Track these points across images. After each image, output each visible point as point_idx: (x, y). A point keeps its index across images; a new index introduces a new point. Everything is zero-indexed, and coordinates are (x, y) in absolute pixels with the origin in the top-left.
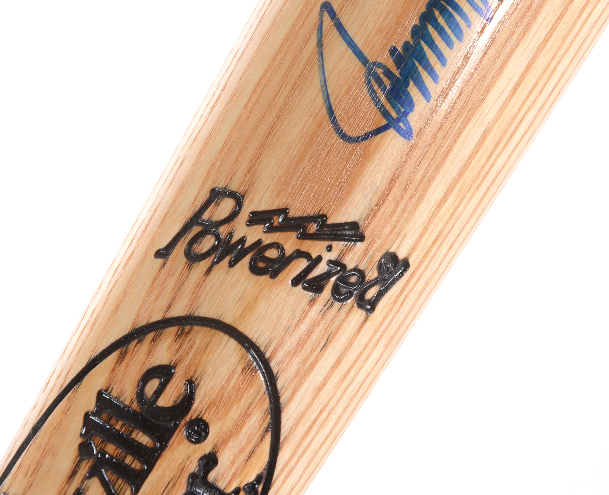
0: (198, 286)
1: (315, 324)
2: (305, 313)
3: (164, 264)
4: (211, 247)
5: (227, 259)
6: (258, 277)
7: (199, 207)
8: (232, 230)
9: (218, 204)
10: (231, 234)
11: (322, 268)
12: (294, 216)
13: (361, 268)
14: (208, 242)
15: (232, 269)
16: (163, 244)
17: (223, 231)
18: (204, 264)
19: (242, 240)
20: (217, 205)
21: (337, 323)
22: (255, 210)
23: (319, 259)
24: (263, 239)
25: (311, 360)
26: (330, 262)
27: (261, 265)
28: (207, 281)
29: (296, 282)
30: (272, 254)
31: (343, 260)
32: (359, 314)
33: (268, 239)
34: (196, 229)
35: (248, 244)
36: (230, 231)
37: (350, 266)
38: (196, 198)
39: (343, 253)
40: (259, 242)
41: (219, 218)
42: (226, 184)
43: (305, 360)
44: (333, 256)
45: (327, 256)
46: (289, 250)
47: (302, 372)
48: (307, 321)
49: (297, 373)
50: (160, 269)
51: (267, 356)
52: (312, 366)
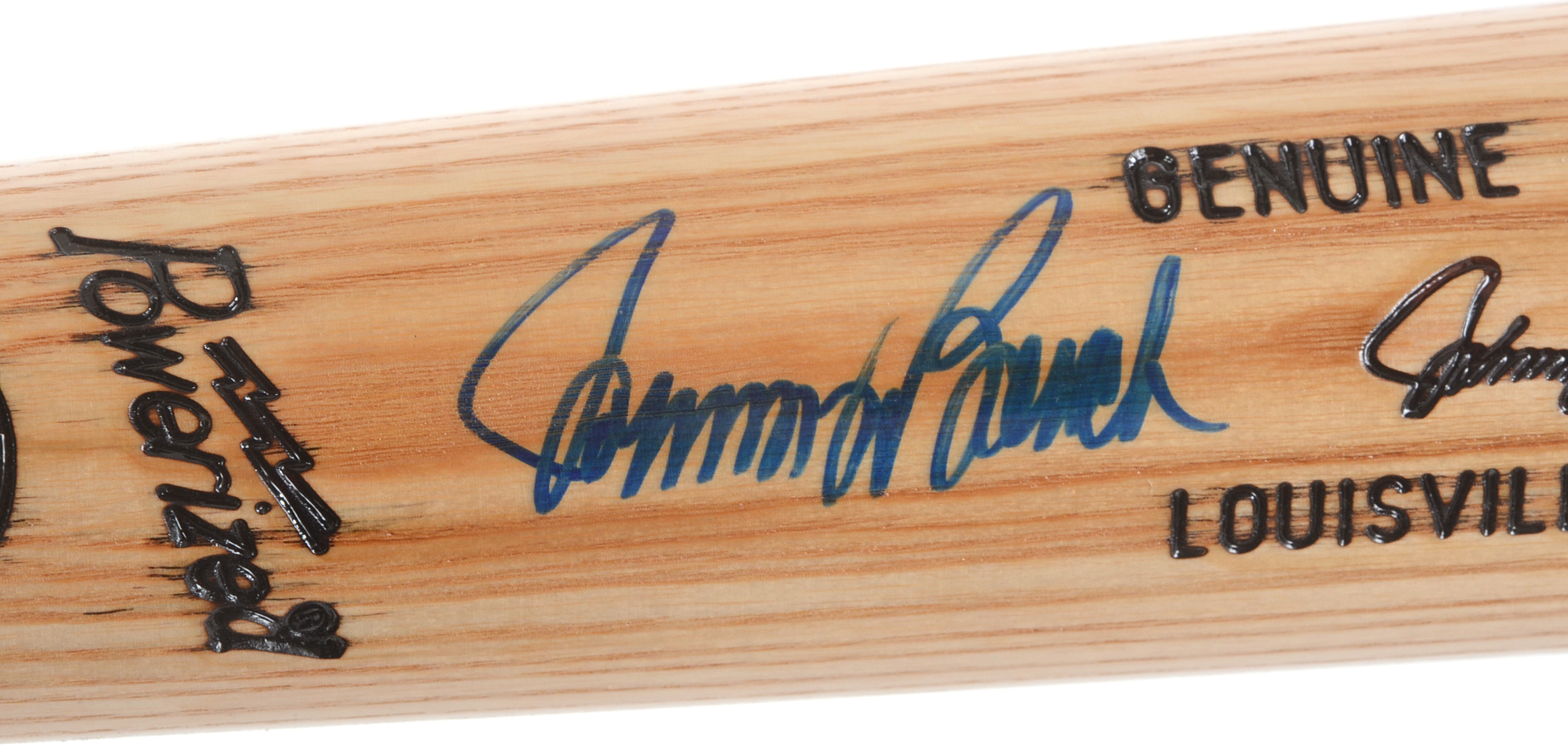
0: (42, 340)
1: (122, 574)
2: (126, 544)
3: (44, 256)
4: (126, 313)
5: (126, 355)
6: (129, 426)
7: (185, 245)
8: (179, 329)
9: (209, 273)
10: (170, 331)
11: (221, 518)
12: (275, 414)
13: (274, 581)
14: (131, 303)
15: (112, 374)
16: (83, 229)
17: (170, 314)
18: (92, 323)
19: (176, 357)
20: (206, 274)
21: (154, 606)
22: (240, 342)
23: (234, 504)
24: (199, 391)
25: (58, 609)
26: (242, 524)
27: (154, 417)
28: (64, 349)
29: (167, 492)
30: (186, 422)
31: (261, 543)
32: (193, 631)
33: (207, 398)
34: (142, 268)
35: (175, 370)
36: (177, 327)
37: (261, 563)
38: (197, 231)
39: (273, 535)
40: (191, 386)
41: (186, 292)
42: (252, 264)
43: (52, 600)
44: (257, 522)
45: (247, 513)
46: (211, 445)
47: (26, 609)
48: (116, 558)
49: (19, 602)
50: (34, 253)
51: (11, 533)
52: (49, 617)
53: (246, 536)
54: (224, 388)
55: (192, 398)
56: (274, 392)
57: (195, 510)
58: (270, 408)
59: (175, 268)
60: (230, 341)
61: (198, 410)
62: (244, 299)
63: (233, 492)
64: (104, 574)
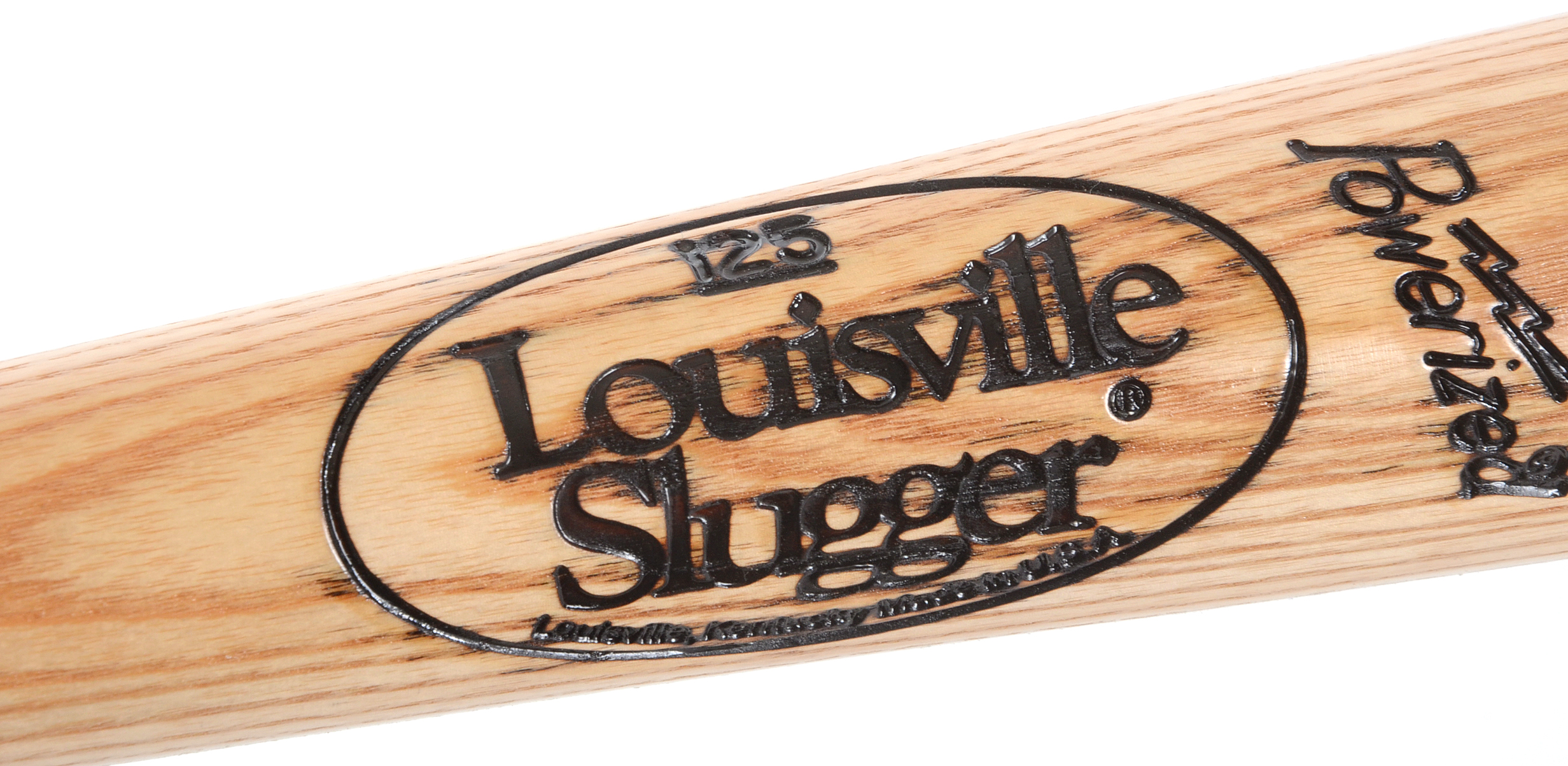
0: (1313, 235)
1: (1397, 434)
2: (1400, 408)
3: (1291, 165)
4: (1375, 206)
5: (1383, 242)
6: (1397, 303)
7: (1407, 144)
8: (1423, 215)
9: (1435, 166)
10: (1417, 218)
11: (1478, 377)
12: (1516, 281)
13: (1521, 430)
14: (1378, 198)
15: (1375, 259)
16: (1316, 138)
17: (1411, 203)
18: (1347, 218)
19: (1425, 240)
20: (1433, 166)
21: (1420, 462)
22: (1476, 222)
23: (1488, 363)
24: (1451, 267)
25: (1343, 470)
26: (1495, 382)
27: (1415, 293)
28: (1330, 241)
29: (1433, 358)
30: (1443, 296)
31: (1511, 397)
32: (1451, 481)
33: (1456, 272)
34: (1377, 166)
35: (1426, 251)
36: (1420, 214)
37: (1511, 414)
38: (1414, 130)
39: (1523, 388)
40: (1443, 264)
41: (1421, 183)
42: (1470, 154)
43: (1337, 462)
44: (1508, 378)
45: (1499, 371)
46: (1464, 315)
47: (1317, 473)
48: (1392, 420)
49: (1311, 466)
50: (1281, 163)
51: (1304, 406)
52: (1334, 479)
53: (1497, 392)
54: (1472, 265)
55: (1445, 274)
56: (1513, 263)
57: (1456, 372)
58: (1512, 277)
59: (1405, 163)
60: (1469, 222)
61: (1451, 284)
62: (1470, 186)
63: (1487, 353)
64: (1379, 436)
